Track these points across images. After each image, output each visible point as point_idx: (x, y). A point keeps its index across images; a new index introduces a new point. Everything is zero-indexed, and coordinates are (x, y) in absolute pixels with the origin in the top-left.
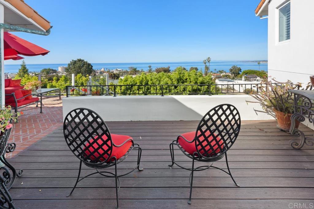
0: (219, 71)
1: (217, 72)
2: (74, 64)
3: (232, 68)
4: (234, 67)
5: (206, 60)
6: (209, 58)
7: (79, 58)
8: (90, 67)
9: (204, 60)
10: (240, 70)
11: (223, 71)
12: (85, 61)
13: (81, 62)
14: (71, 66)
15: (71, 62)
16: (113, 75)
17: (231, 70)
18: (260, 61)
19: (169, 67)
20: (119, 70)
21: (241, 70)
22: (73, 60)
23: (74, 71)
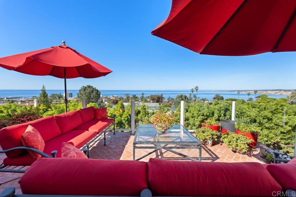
0: (202, 99)
1: (201, 100)
2: (84, 90)
3: (215, 97)
4: (218, 95)
5: (193, 89)
6: (197, 87)
7: (88, 85)
8: (99, 93)
11: (205, 99)
12: (94, 87)
13: (91, 88)
14: (82, 92)
15: (81, 88)
16: (115, 100)
19: (162, 95)
20: (115, 96)
21: (223, 98)
22: (83, 86)
23: (85, 96)
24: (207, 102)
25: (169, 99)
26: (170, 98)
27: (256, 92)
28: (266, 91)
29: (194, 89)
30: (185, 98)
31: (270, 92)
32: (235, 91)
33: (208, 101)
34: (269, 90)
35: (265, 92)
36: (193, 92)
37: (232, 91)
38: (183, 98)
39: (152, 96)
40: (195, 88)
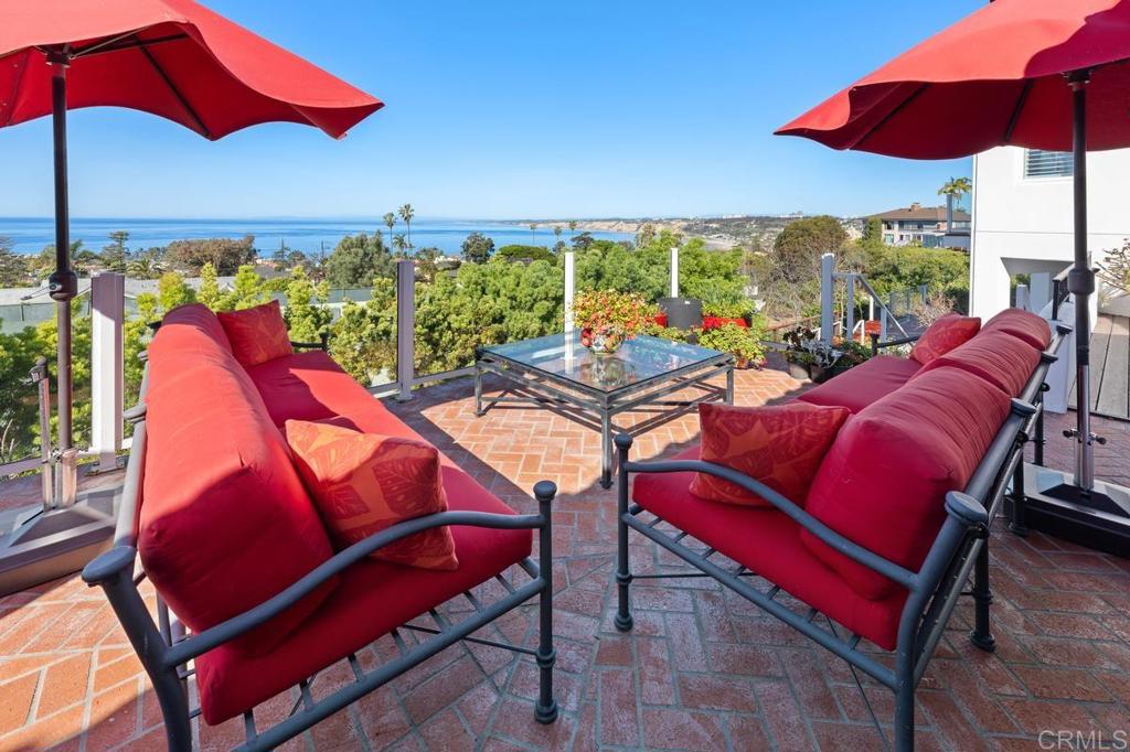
0: (425, 250)
1: (418, 254)
3: (469, 242)
4: (475, 237)
5: (392, 215)
6: (407, 207)
9: (386, 213)
10: (491, 246)
11: (435, 249)
17: (466, 247)
18: (538, 222)
19: (251, 239)
21: (493, 245)
24: (441, 259)
25: (279, 254)
26: (287, 253)
27: (573, 224)
28: (591, 221)
29: (396, 214)
30: (376, 250)
31: (598, 225)
32: (519, 222)
33: (446, 257)
34: (597, 220)
35: (589, 225)
36: (391, 225)
37: (511, 222)
38: (370, 248)
39: (190, 244)
40: (401, 212)
